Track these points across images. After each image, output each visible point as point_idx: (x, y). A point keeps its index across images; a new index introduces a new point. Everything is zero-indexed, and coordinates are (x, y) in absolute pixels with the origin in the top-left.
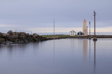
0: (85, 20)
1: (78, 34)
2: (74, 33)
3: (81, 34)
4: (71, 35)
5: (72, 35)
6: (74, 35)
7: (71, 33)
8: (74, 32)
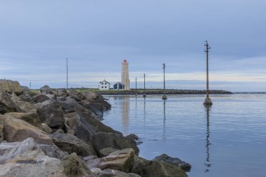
0: (125, 61)
1: (115, 86)
2: (107, 85)
3: (121, 86)
4: (101, 89)
5: (104, 89)
6: (108, 89)
7: (101, 85)
8: (106, 83)
